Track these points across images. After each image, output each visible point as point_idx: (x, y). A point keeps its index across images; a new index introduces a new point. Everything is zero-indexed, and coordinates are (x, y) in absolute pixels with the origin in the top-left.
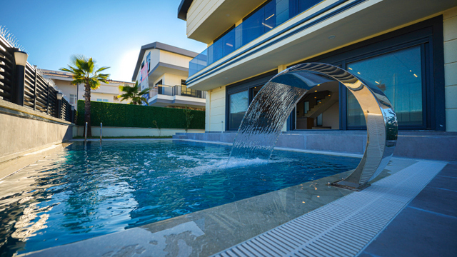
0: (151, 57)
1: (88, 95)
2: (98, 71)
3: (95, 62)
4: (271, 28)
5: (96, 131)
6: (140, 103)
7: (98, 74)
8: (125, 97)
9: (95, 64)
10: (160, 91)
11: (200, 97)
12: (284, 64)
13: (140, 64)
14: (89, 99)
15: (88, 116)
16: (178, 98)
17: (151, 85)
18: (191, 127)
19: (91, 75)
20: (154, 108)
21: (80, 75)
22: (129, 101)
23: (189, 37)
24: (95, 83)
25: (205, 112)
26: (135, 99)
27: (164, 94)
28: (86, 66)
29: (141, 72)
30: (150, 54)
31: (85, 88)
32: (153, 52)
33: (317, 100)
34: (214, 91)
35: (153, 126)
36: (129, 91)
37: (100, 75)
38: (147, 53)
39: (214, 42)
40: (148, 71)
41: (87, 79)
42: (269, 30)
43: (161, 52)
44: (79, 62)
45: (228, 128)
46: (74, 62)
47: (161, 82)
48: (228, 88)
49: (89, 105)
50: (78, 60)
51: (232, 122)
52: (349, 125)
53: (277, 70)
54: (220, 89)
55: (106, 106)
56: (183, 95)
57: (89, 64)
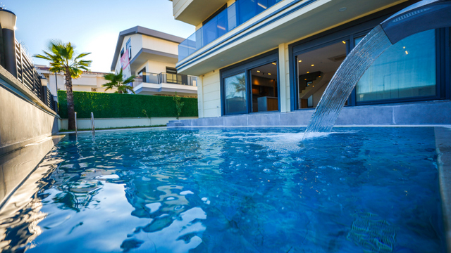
0: (132, 43)
1: (69, 85)
2: (78, 58)
3: (75, 47)
4: (265, 8)
5: (82, 123)
6: (125, 92)
7: (78, 60)
8: (110, 86)
9: (74, 50)
10: (144, 79)
11: (187, 84)
12: (285, 43)
13: (119, 52)
14: (71, 89)
15: (72, 108)
16: (164, 85)
17: (133, 73)
18: (182, 115)
19: (70, 63)
20: (143, 96)
21: (58, 62)
22: (114, 90)
23: (176, 19)
24: (76, 70)
25: (197, 99)
26: (120, 88)
27: (149, 82)
28: (64, 52)
29: (122, 61)
30: (129, 41)
31: (65, 77)
32: (134, 38)
33: (307, 82)
34: (206, 76)
35: (143, 116)
36: (114, 79)
37: (81, 61)
38: (126, 39)
39: (204, 23)
40: (130, 59)
41: (67, 67)
42: (263, 10)
43: (143, 37)
44: (55, 47)
45: (224, 113)
46: (50, 48)
47: (144, 70)
48: (222, 71)
49: (71, 95)
50: (54, 45)
51: (229, 107)
52: (358, 100)
53: (278, 49)
54: (212, 73)
55: (90, 96)
56: (168, 82)
57: (68, 50)
